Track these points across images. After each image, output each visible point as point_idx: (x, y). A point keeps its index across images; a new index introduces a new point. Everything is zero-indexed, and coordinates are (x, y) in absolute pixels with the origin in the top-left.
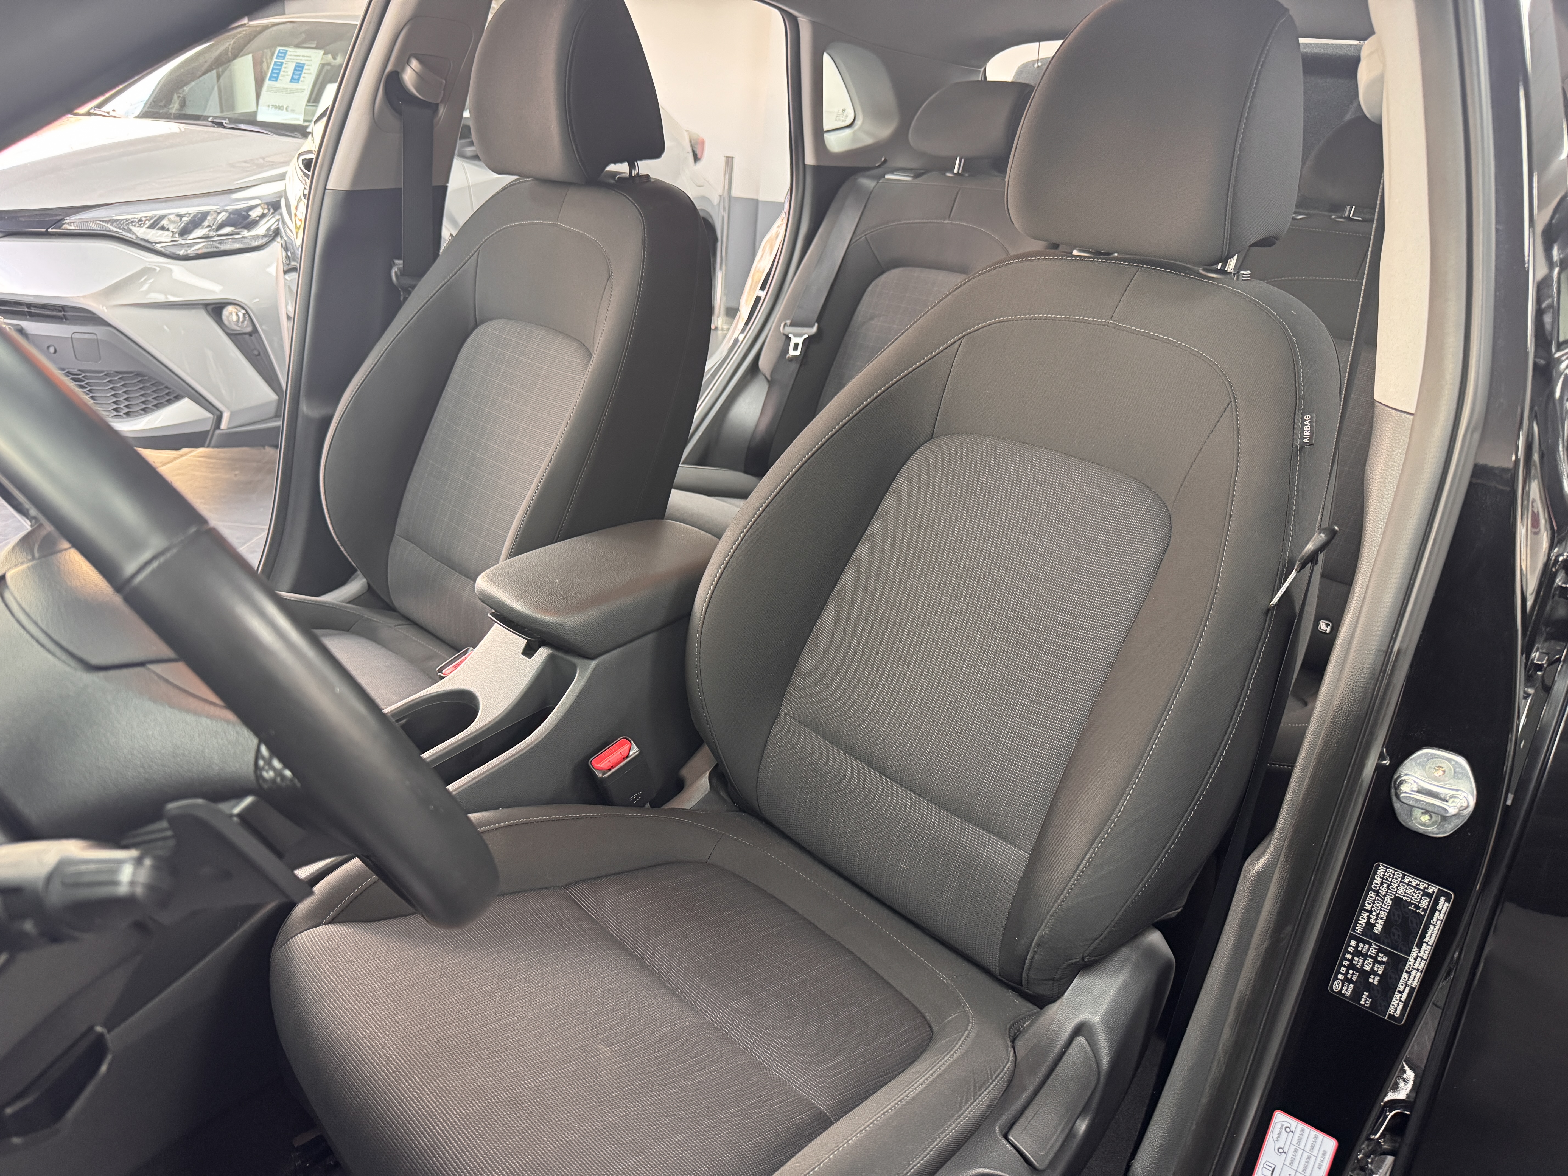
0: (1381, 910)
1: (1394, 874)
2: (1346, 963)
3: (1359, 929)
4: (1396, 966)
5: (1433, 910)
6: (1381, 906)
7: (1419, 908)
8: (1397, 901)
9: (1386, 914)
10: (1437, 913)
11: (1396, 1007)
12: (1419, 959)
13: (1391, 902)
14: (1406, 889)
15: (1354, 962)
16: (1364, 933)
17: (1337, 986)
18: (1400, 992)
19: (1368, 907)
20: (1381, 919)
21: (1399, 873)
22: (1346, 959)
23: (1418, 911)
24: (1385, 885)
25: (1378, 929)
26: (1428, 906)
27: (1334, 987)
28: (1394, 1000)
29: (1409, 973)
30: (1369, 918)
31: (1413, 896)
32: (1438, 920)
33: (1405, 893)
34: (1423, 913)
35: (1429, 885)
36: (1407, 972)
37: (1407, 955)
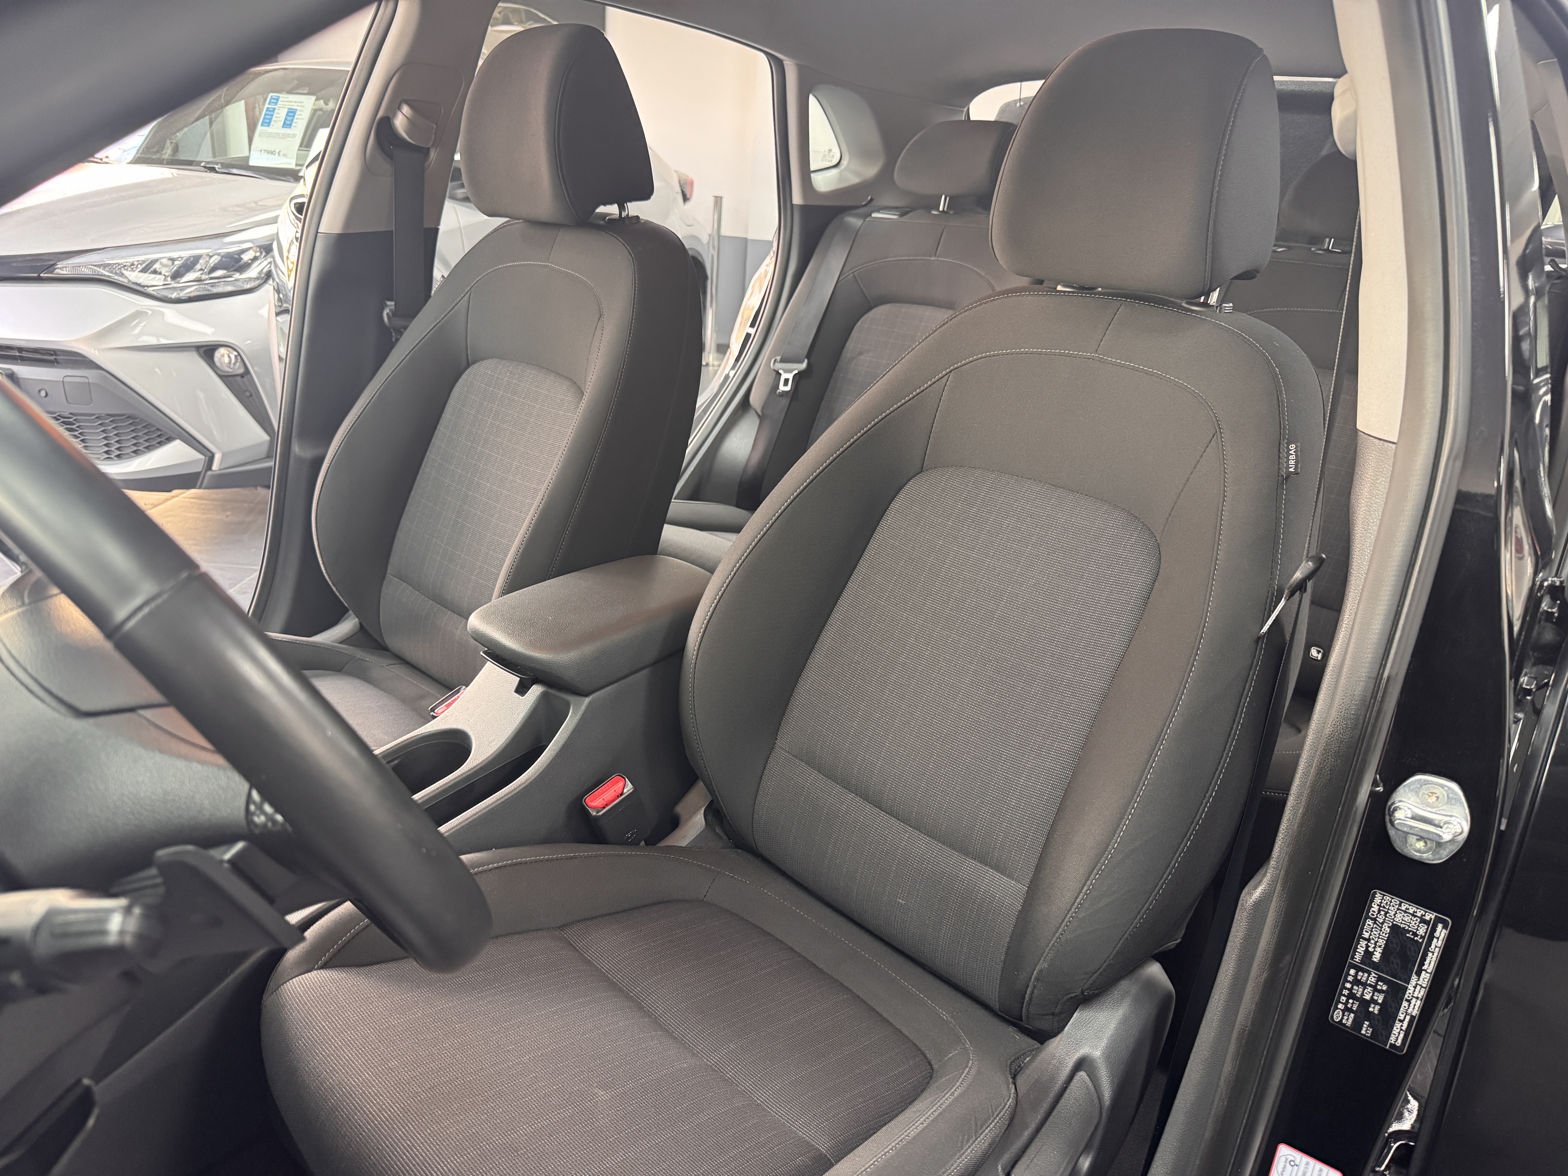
0: (1379, 938)
1: (1391, 902)
2: (1346, 992)
3: (1358, 957)
4: (1396, 995)
5: (1431, 937)
6: (1379, 934)
7: (1417, 936)
8: (1395, 928)
9: (1385, 942)
10: (1435, 940)
11: (1397, 1036)
12: (1418, 987)
13: (1388, 930)
14: (1404, 916)
15: (1354, 991)
16: (1362, 962)
17: (1337, 1016)
18: (1400, 1021)
19: (1366, 935)
20: (1380, 947)
21: (1396, 901)
22: (1346, 988)
23: (1416, 938)
24: (1382, 913)
25: (1377, 957)
26: (1426, 933)
27: (1335, 1017)
28: (1395, 1028)
29: (1409, 1001)
30: (1367, 946)
31: (1410, 923)
32: (1436, 947)
33: (1403, 920)
34: (1421, 941)
35: (1426, 912)
36: (1407, 1000)
37: (1406, 983)
